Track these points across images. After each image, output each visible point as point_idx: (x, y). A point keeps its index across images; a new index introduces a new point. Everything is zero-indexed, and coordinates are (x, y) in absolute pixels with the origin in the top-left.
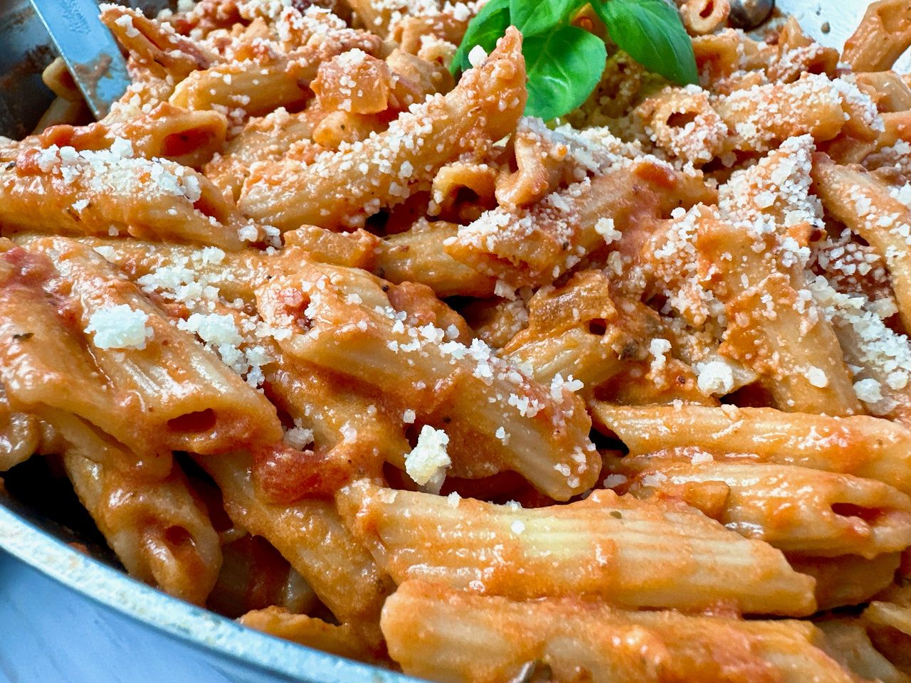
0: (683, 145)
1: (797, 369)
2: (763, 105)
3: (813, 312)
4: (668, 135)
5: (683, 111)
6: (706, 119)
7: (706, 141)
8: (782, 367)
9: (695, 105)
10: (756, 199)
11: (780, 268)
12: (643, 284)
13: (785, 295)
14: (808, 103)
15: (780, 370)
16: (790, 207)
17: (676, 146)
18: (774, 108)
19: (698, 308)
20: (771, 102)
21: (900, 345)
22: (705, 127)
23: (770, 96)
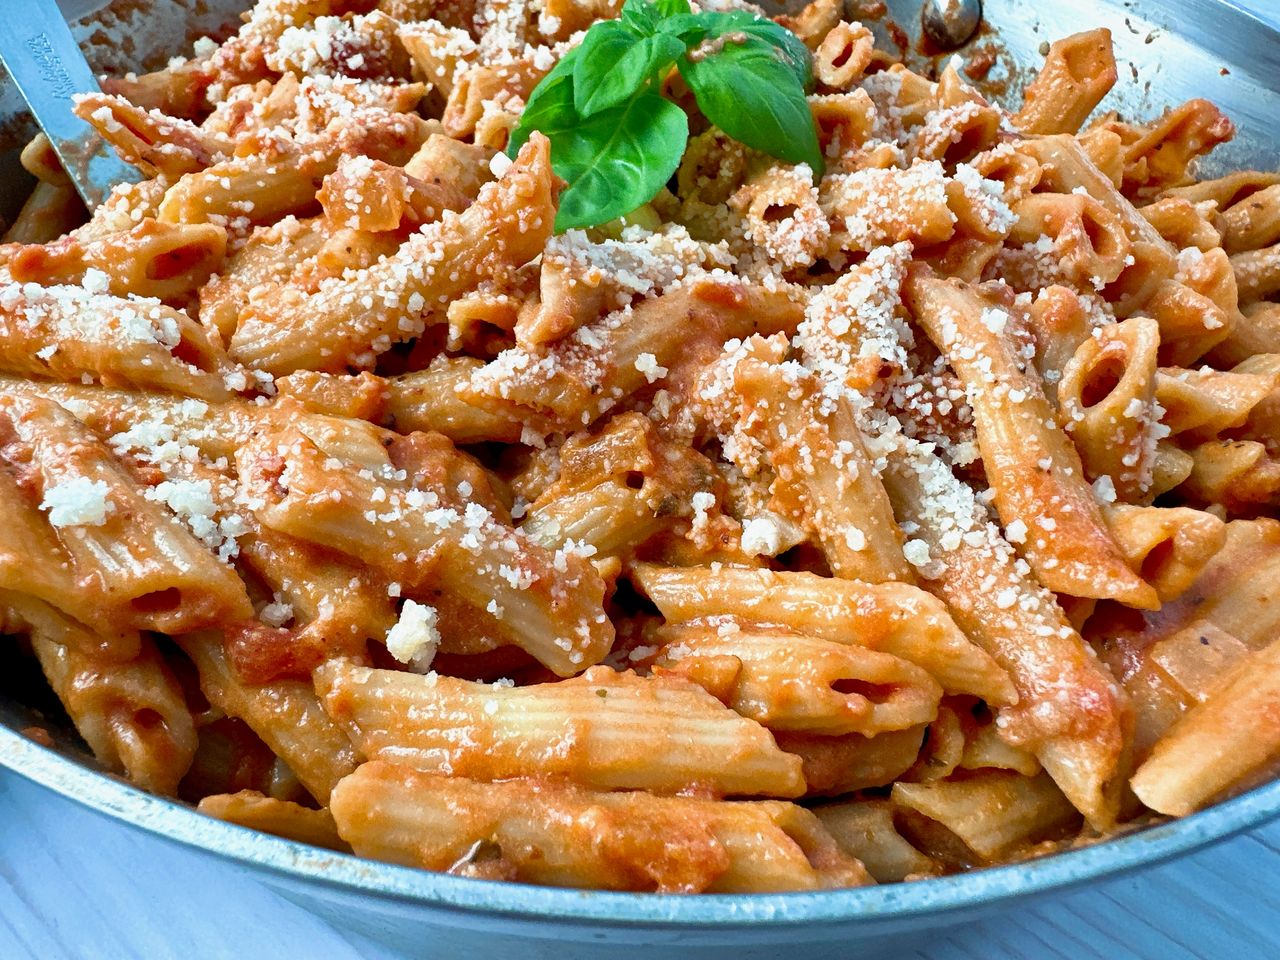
0: (780, 246)
1: (840, 529)
2: (873, 197)
3: (852, 465)
4: (762, 233)
5: (781, 204)
6: (806, 215)
7: (803, 242)
8: (826, 526)
9: (794, 197)
10: (831, 325)
11: (818, 416)
12: (692, 428)
13: (823, 447)
14: (916, 197)
15: (823, 530)
16: (868, 335)
17: (772, 246)
18: (884, 201)
19: (747, 457)
20: (881, 193)
21: (965, 499)
22: (804, 224)
23: (881, 186)
